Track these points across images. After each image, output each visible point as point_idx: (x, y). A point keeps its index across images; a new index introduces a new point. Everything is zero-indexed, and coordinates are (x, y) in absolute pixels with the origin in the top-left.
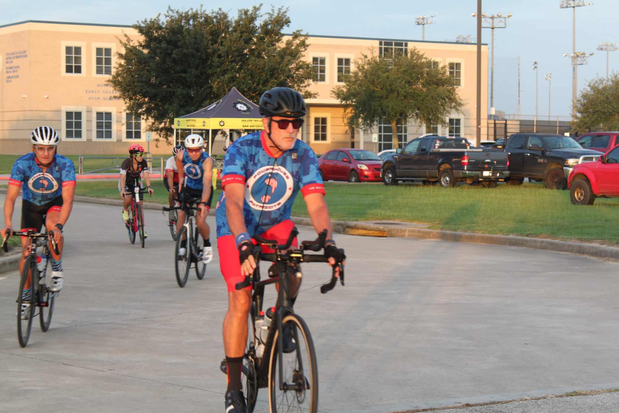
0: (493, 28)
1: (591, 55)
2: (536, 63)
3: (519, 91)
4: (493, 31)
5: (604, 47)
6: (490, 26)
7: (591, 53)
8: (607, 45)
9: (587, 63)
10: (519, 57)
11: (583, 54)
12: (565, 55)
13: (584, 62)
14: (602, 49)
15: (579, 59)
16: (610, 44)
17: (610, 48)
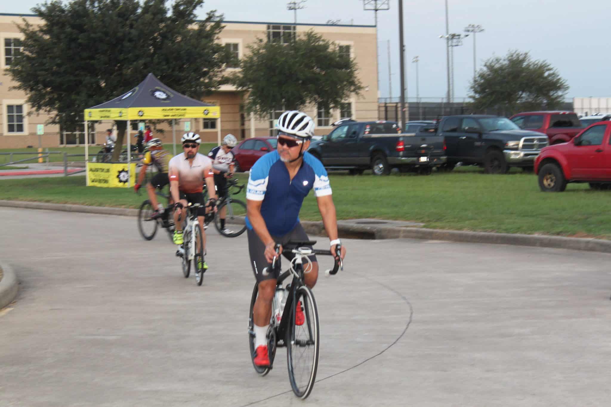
0: (376, 10)
3: (390, 75)
4: (376, 14)
5: (471, 29)
6: (373, 8)
8: (473, 26)
9: (462, 44)
11: (459, 35)
12: (440, 36)
13: (460, 44)
14: (468, 31)
15: (455, 40)
16: (476, 25)
17: (476, 29)
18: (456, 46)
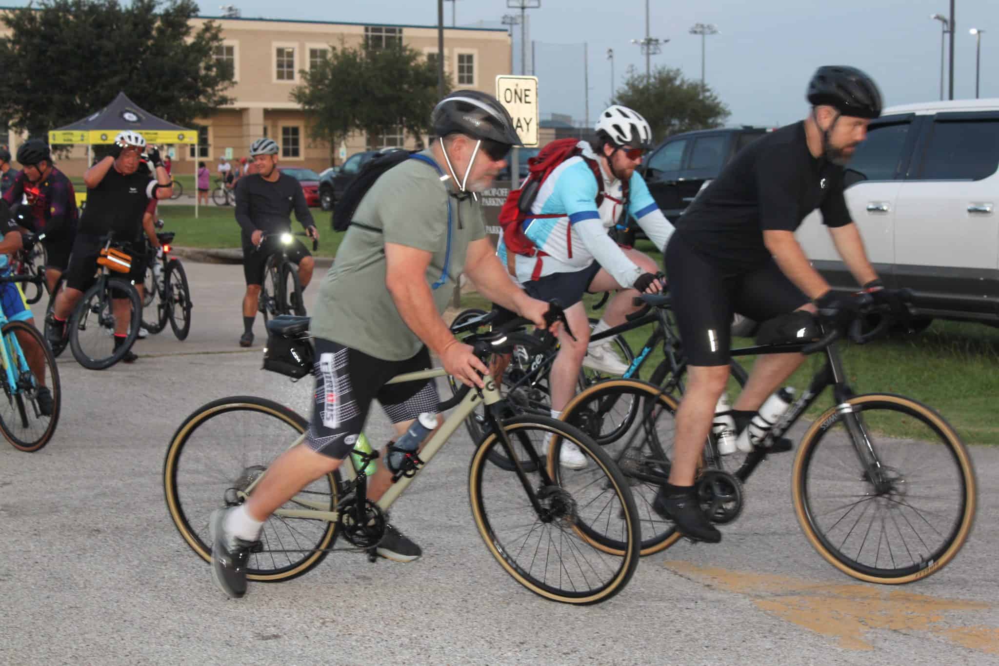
0: (523, 8)
1: (666, 41)
2: (611, 51)
4: (523, 12)
5: (699, 30)
6: (518, 5)
7: (666, 39)
8: (702, 26)
9: (660, 52)
10: (586, 45)
11: (657, 40)
12: (633, 41)
13: (658, 51)
14: (695, 32)
15: (651, 47)
16: (706, 26)
17: (707, 30)
18: (654, 53)
